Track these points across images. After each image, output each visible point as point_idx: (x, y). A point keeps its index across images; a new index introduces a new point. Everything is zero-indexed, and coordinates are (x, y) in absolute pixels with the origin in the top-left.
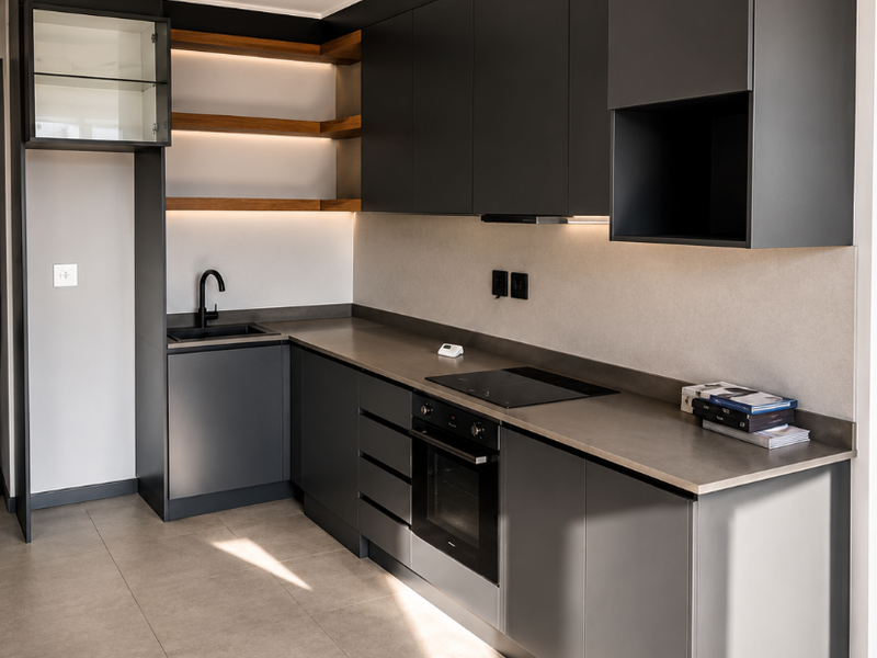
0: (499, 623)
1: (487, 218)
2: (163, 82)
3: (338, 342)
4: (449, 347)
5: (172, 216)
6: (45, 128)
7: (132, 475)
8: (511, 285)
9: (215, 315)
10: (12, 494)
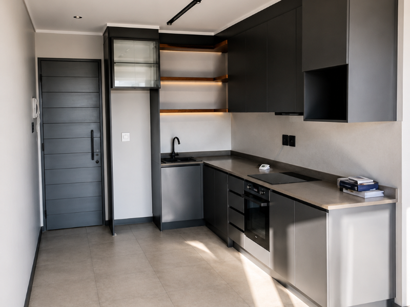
0: (270, 264)
1: (276, 114)
2: (157, 64)
3: (227, 165)
4: (263, 166)
5: (162, 115)
6: (117, 83)
7: (151, 215)
8: (289, 141)
9: (177, 154)
10: (107, 219)
